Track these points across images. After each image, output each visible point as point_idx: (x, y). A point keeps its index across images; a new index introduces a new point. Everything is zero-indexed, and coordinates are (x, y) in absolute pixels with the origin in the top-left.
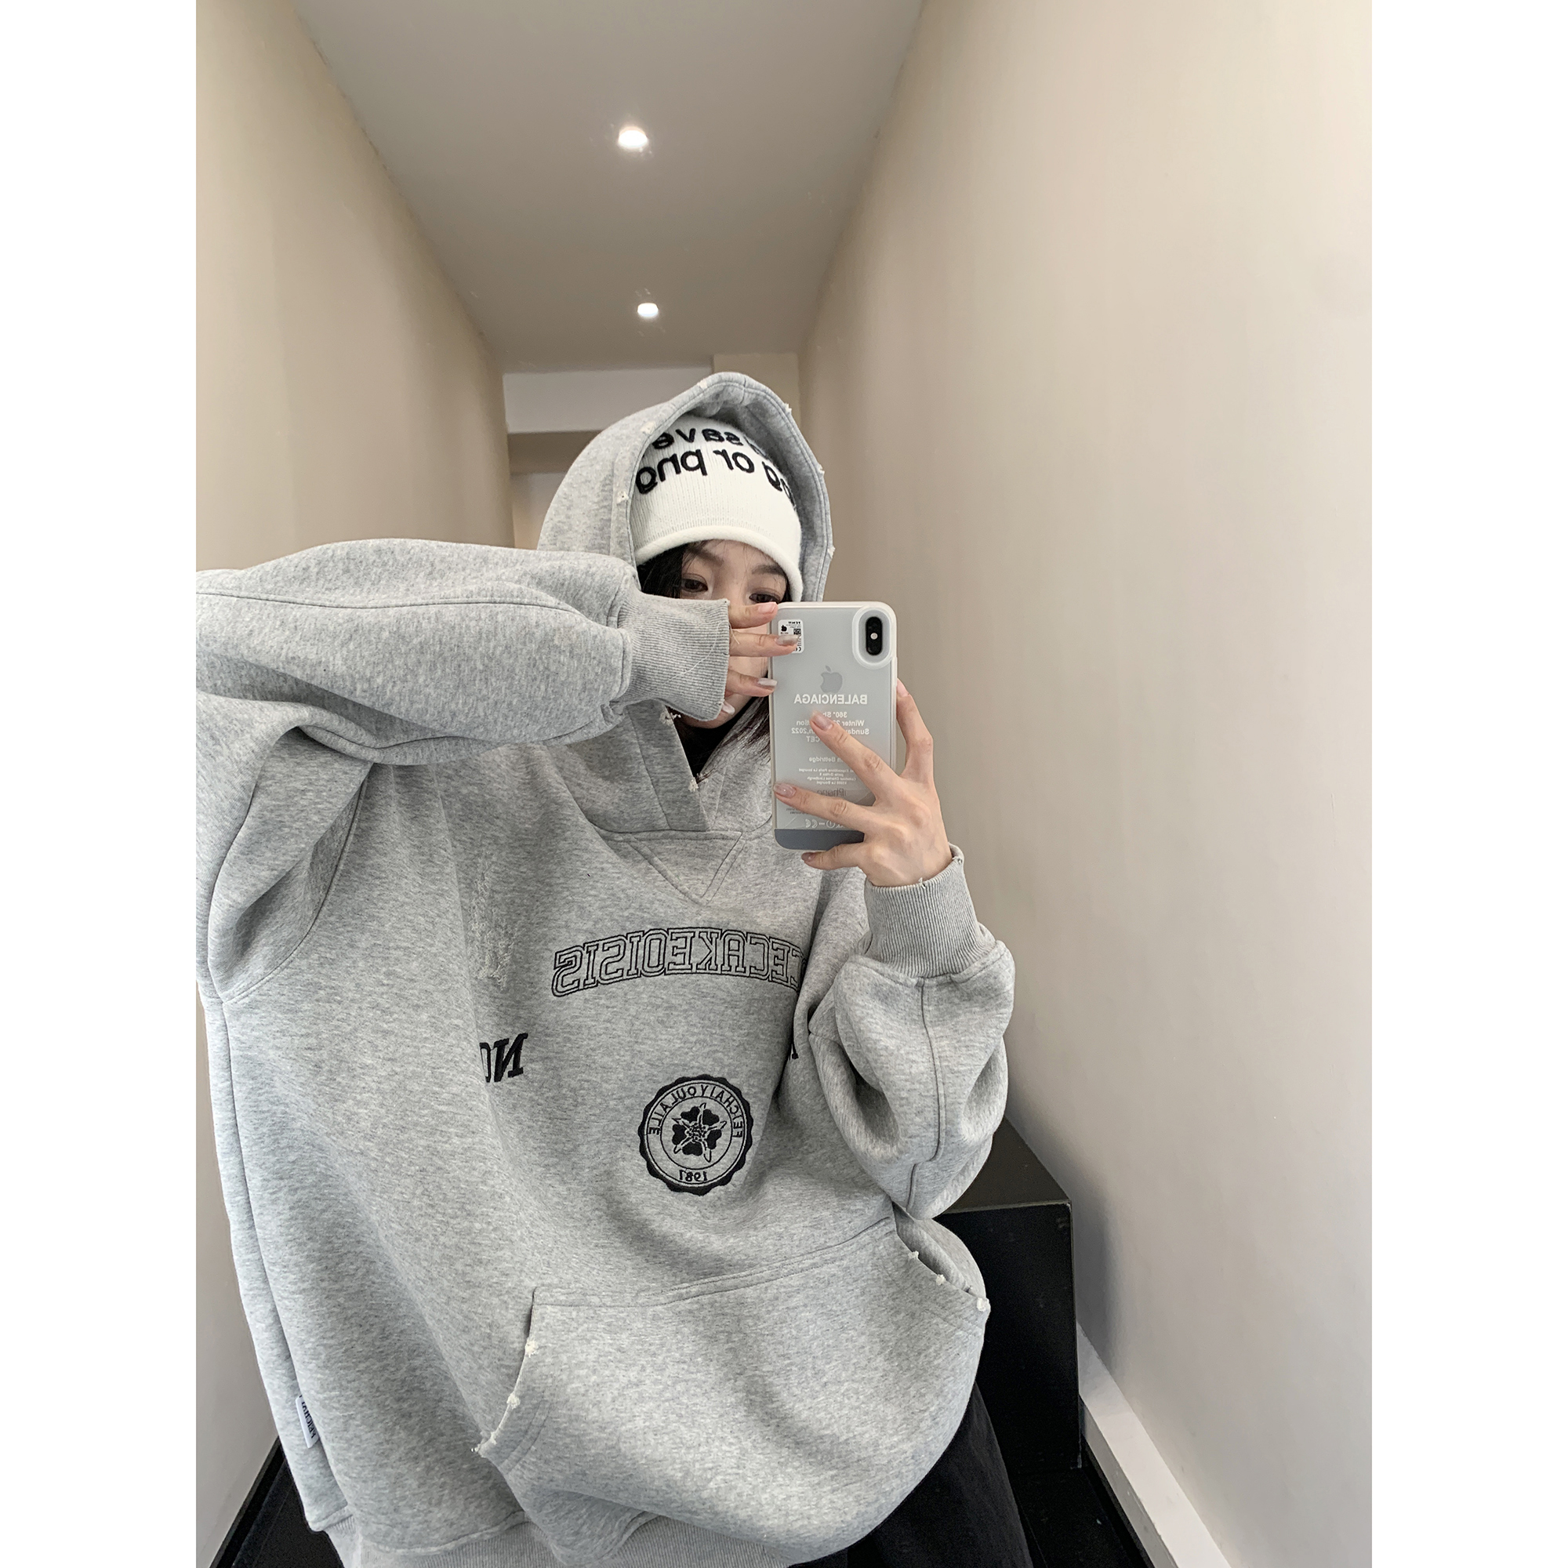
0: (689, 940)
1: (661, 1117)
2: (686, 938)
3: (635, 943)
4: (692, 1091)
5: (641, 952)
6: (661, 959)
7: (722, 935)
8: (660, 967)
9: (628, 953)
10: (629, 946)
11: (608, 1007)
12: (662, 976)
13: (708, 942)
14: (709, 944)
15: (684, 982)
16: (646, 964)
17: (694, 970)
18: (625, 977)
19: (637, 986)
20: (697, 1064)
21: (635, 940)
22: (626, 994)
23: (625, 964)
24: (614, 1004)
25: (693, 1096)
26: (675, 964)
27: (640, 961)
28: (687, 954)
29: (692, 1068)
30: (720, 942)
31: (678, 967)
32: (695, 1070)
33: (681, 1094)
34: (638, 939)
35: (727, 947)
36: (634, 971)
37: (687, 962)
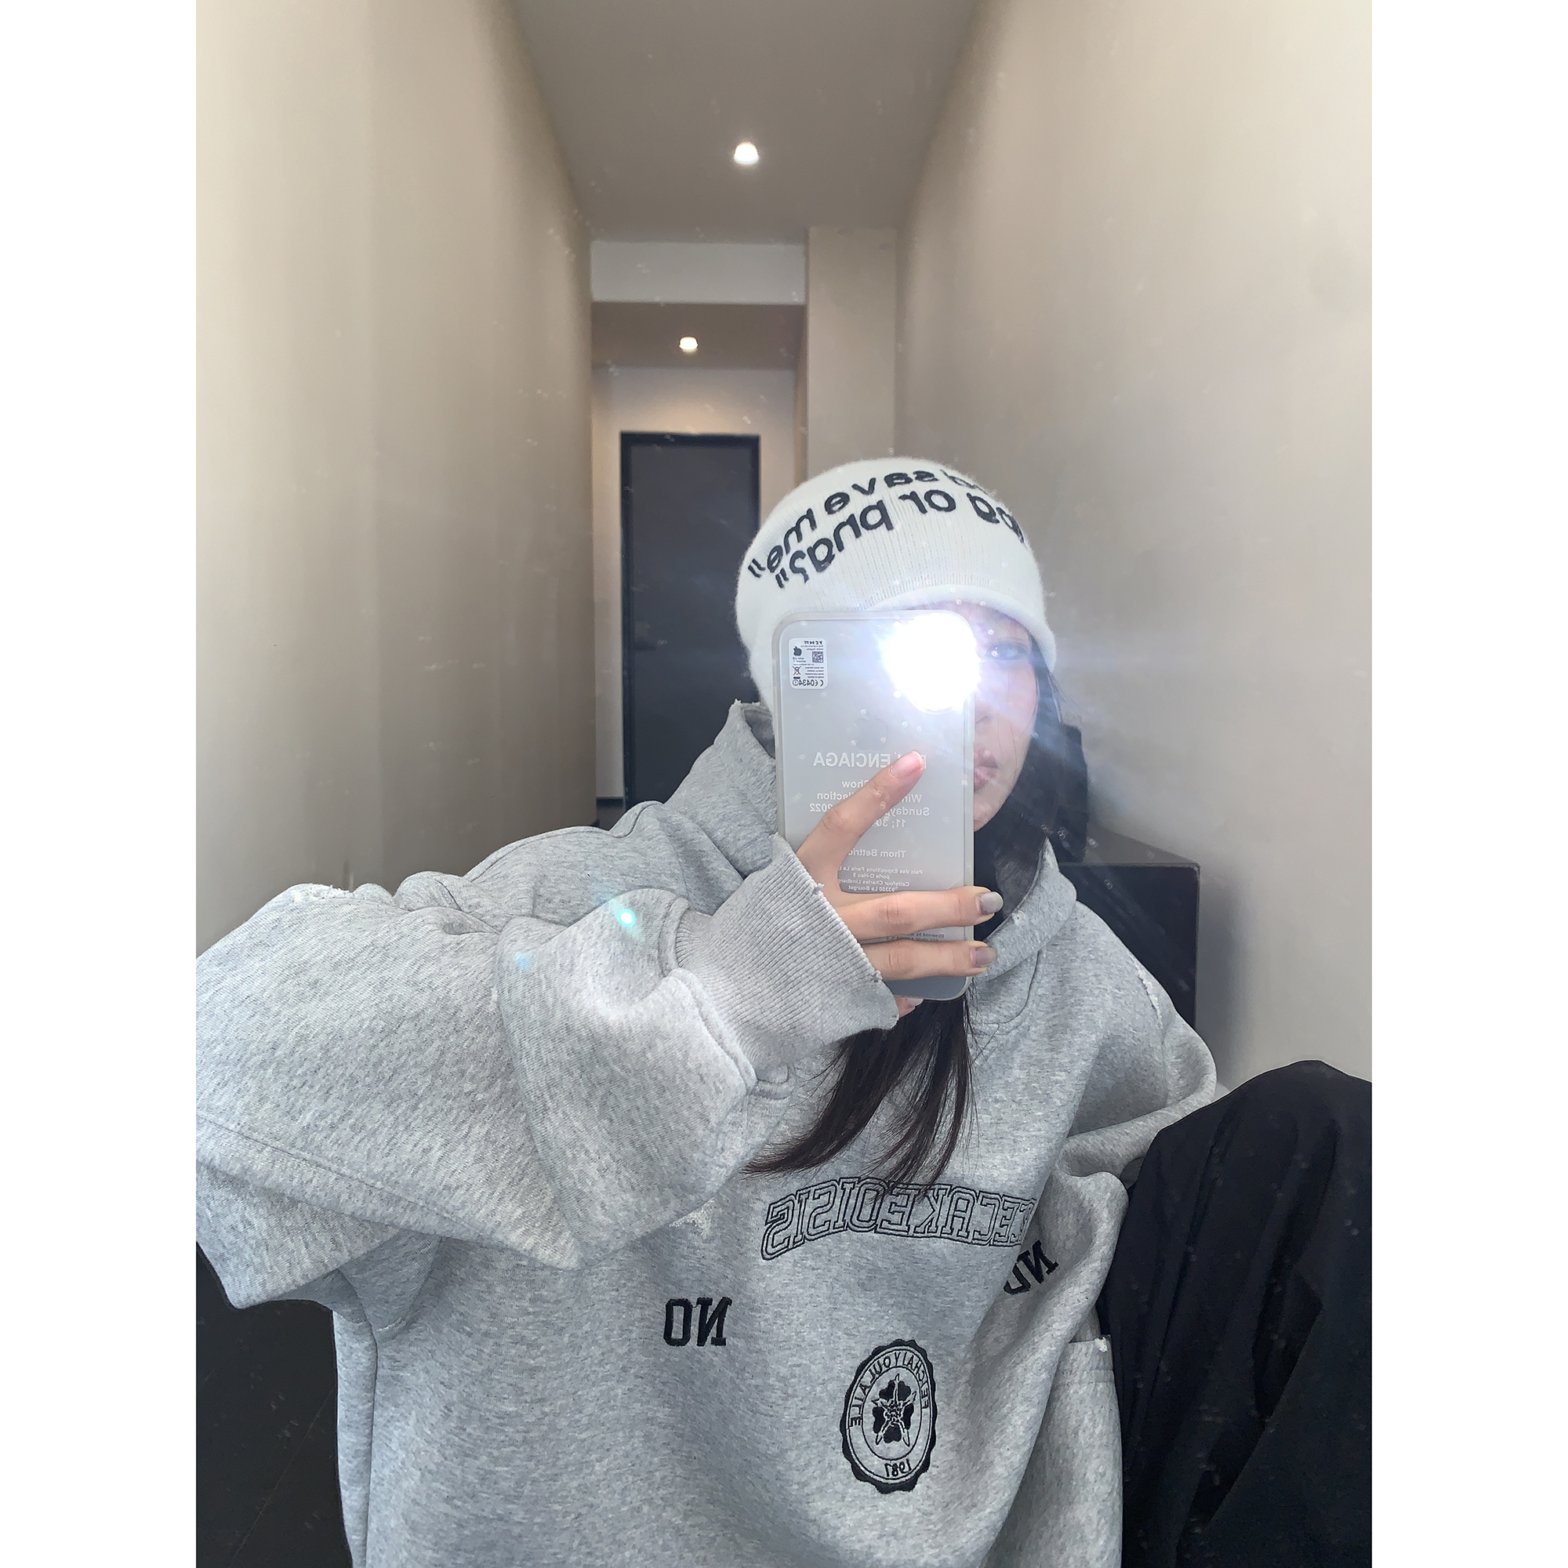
0: (911, 1199)
2: (909, 1195)
3: (848, 1191)
5: (852, 1201)
6: (875, 1214)
7: (951, 1190)
8: (871, 1223)
9: (838, 1201)
10: (840, 1192)
12: (872, 1234)
13: (932, 1199)
14: (934, 1203)
15: (897, 1245)
16: (855, 1217)
17: (911, 1232)
18: (831, 1230)
19: (841, 1242)
20: (891, 1329)
21: (848, 1187)
22: (830, 1252)
23: (832, 1216)
26: (890, 1222)
27: (849, 1212)
28: (907, 1213)
29: (888, 1333)
30: (947, 1200)
31: (893, 1227)
32: (890, 1336)
34: (852, 1185)
35: (953, 1206)
36: (840, 1223)
37: (904, 1223)
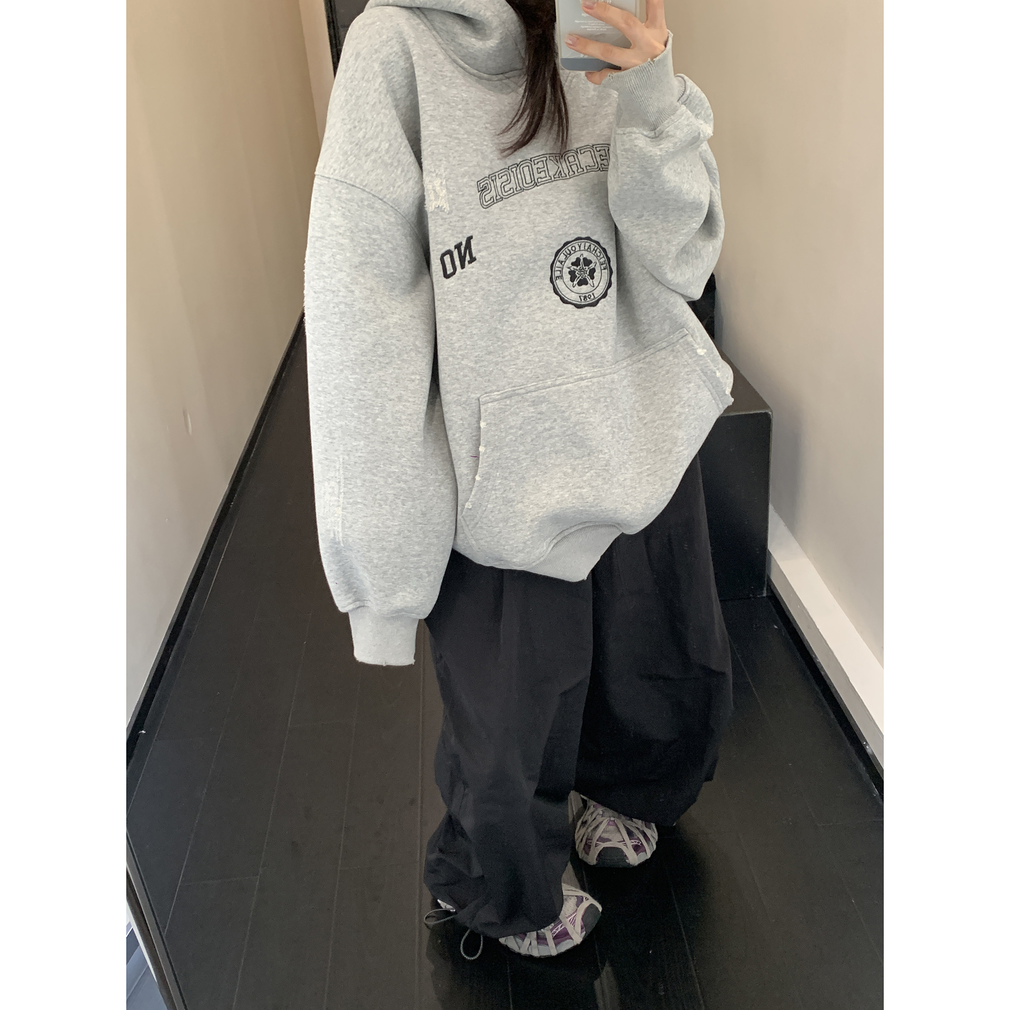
1: (560, 269)
2: (543, 161)
4: (573, 248)
5: (519, 176)
9: (512, 178)
10: (511, 174)
11: (513, 211)
12: (536, 187)
15: (550, 187)
16: (524, 183)
17: (553, 179)
20: (572, 232)
23: (513, 185)
24: (516, 208)
25: (575, 251)
26: (541, 178)
27: (520, 181)
28: (546, 171)
29: (570, 234)
30: (562, 160)
31: (544, 180)
32: (572, 236)
33: (568, 252)
36: (519, 188)
37: (547, 175)
